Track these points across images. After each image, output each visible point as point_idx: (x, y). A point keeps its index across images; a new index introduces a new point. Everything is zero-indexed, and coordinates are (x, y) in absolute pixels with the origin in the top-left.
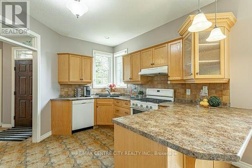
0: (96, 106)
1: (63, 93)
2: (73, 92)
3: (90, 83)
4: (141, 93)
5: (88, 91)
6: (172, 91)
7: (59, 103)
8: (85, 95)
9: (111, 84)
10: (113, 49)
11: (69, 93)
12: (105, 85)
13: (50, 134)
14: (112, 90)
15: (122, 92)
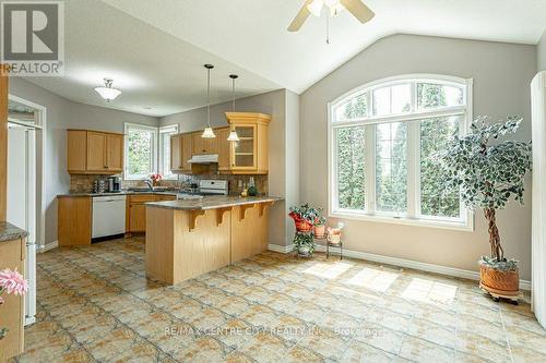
0: (129, 205)
1: (75, 187)
2: (90, 186)
3: (120, 172)
4: (195, 186)
5: (116, 185)
6: (225, 182)
7: (69, 202)
8: (111, 189)
9: (155, 173)
10: (159, 121)
11: (85, 187)
12: (144, 174)
13: (55, 244)
14: (155, 183)
15: (172, 186)
